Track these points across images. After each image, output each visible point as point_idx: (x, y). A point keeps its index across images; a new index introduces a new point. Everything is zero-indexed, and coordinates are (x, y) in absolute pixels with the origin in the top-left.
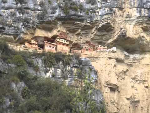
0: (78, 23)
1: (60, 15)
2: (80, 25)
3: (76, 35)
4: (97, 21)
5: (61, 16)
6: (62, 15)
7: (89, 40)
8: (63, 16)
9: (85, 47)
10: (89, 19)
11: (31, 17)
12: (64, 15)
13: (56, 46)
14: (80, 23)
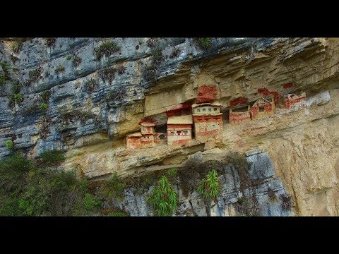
0: (237, 58)
1: (191, 54)
2: (241, 61)
3: (236, 80)
4: (282, 44)
5: (195, 57)
6: (195, 53)
7: (265, 86)
8: (198, 56)
9: (258, 104)
10: (262, 44)
11: (129, 78)
12: (201, 52)
13: (193, 126)
14: (240, 57)
